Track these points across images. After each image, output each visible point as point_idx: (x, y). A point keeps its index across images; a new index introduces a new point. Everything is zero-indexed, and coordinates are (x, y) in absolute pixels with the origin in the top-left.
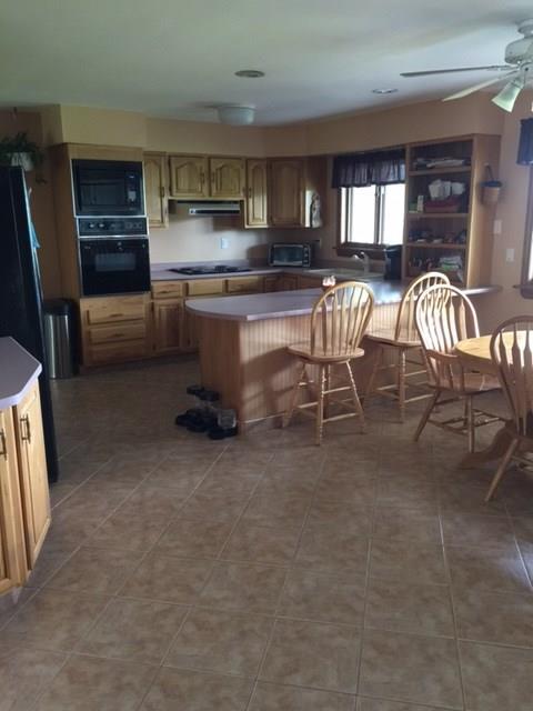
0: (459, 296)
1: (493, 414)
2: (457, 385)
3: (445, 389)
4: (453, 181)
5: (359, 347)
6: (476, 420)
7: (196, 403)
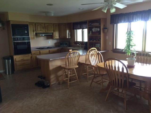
0: (99, 53)
1: (107, 79)
2: (99, 73)
3: (96, 74)
4: (97, 28)
5: (77, 65)
6: (103, 81)
7: (40, 79)
